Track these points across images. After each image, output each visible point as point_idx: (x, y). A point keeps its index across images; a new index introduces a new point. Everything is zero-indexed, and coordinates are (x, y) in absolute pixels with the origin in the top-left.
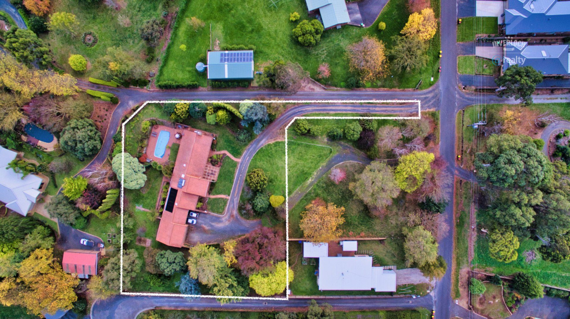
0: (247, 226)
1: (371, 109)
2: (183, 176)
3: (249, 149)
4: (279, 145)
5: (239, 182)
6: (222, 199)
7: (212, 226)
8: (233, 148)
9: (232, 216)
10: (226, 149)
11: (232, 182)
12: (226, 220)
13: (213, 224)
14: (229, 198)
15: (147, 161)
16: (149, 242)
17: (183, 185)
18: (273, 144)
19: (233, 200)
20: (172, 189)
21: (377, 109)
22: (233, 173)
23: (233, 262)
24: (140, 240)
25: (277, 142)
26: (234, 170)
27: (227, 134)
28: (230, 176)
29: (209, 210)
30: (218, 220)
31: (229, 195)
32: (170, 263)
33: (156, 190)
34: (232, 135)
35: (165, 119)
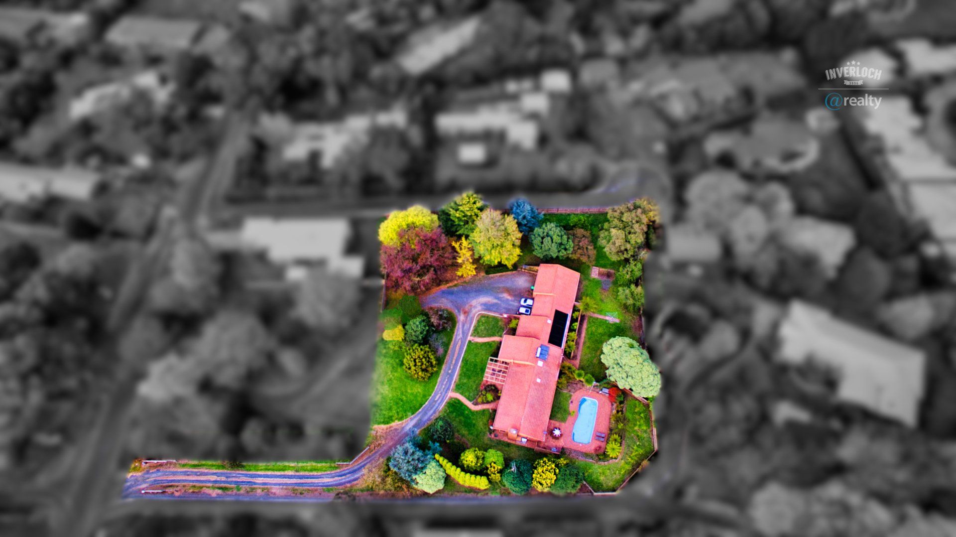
0: (444, 300)
1: (223, 479)
2: (540, 363)
3: (434, 412)
4: (385, 418)
5: (454, 362)
6: (480, 337)
7: (498, 298)
8: (462, 414)
9: (466, 313)
10: (473, 413)
11: (465, 361)
12: (475, 307)
13: (495, 301)
14: (469, 338)
15: (607, 391)
16: (595, 273)
17: (539, 349)
18: (393, 421)
19: (463, 336)
20: (560, 345)
21: (214, 478)
22: (463, 375)
23: (458, 244)
24: (609, 275)
25: (388, 423)
26: (460, 379)
27: (470, 437)
28: (467, 370)
29: (502, 319)
30: (488, 307)
31: (470, 342)
32: (548, 235)
33: (589, 347)
34: (463, 436)
35: (581, 462)
